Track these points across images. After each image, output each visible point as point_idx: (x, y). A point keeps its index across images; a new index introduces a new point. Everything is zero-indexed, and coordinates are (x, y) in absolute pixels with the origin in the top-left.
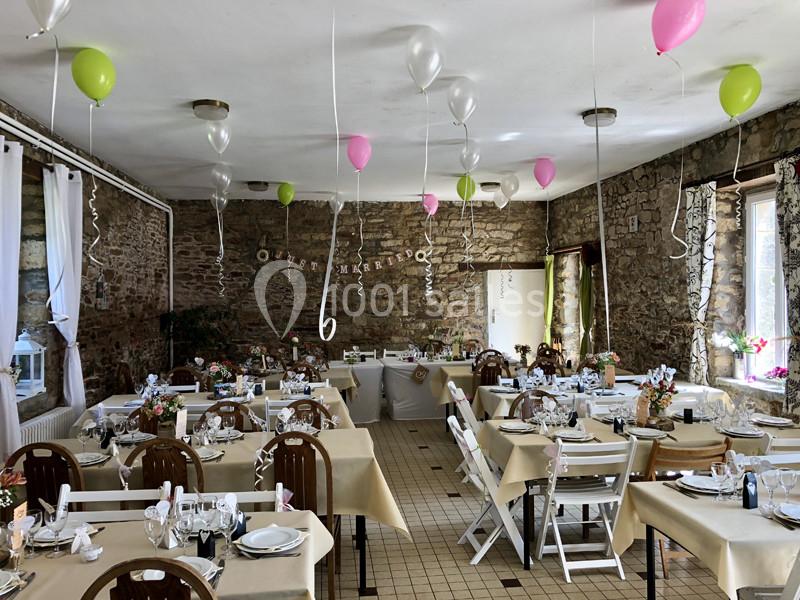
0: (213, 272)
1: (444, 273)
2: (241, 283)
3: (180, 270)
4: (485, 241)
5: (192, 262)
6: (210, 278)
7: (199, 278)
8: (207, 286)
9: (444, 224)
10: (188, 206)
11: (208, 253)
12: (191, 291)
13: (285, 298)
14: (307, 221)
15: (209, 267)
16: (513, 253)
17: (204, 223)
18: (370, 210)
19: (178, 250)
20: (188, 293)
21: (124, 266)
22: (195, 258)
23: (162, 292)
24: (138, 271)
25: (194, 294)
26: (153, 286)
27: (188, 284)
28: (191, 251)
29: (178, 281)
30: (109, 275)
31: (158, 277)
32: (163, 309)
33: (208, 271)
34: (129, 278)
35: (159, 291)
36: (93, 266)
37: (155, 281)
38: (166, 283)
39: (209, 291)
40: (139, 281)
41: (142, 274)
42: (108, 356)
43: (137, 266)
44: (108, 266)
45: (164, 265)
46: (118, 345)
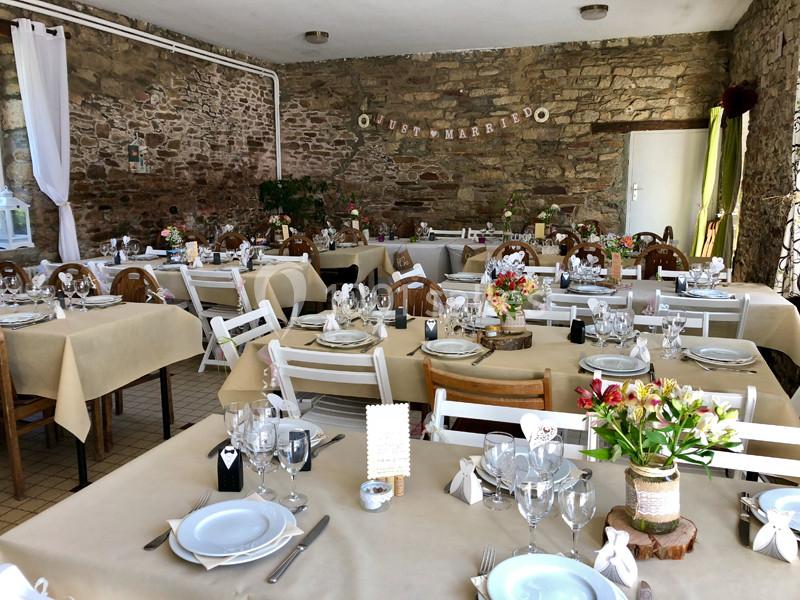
0: (318, 140)
1: (571, 137)
2: (344, 152)
3: (288, 138)
4: (630, 92)
5: (299, 130)
6: (315, 147)
7: (306, 147)
8: (313, 156)
9: (574, 72)
10: (295, 69)
11: (313, 120)
12: (298, 161)
13: (388, 169)
14: (410, 79)
15: (314, 135)
16: (668, 108)
17: (310, 87)
18: (481, 60)
19: (285, 118)
20: (295, 163)
21: (185, 131)
22: (301, 126)
23: (263, 161)
24: (214, 138)
25: (302, 164)
26: (244, 154)
27: (296, 153)
28: (297, 118)
29: (287, 150)
30: (154, 139)
31: (255, 145)
32: (265, 179)
33: (314, 139)
34: (195, 144)
35: (257, 160)
36: (122, 129)
37: (250, 149)
38: (271, 152)
39: (315, 161)
40: (214, 147)
41: (222, 141)
42: (156, 220)
43: (212, 133)
44: (151, 129)
45: (267, 133)
46: (174, 210)
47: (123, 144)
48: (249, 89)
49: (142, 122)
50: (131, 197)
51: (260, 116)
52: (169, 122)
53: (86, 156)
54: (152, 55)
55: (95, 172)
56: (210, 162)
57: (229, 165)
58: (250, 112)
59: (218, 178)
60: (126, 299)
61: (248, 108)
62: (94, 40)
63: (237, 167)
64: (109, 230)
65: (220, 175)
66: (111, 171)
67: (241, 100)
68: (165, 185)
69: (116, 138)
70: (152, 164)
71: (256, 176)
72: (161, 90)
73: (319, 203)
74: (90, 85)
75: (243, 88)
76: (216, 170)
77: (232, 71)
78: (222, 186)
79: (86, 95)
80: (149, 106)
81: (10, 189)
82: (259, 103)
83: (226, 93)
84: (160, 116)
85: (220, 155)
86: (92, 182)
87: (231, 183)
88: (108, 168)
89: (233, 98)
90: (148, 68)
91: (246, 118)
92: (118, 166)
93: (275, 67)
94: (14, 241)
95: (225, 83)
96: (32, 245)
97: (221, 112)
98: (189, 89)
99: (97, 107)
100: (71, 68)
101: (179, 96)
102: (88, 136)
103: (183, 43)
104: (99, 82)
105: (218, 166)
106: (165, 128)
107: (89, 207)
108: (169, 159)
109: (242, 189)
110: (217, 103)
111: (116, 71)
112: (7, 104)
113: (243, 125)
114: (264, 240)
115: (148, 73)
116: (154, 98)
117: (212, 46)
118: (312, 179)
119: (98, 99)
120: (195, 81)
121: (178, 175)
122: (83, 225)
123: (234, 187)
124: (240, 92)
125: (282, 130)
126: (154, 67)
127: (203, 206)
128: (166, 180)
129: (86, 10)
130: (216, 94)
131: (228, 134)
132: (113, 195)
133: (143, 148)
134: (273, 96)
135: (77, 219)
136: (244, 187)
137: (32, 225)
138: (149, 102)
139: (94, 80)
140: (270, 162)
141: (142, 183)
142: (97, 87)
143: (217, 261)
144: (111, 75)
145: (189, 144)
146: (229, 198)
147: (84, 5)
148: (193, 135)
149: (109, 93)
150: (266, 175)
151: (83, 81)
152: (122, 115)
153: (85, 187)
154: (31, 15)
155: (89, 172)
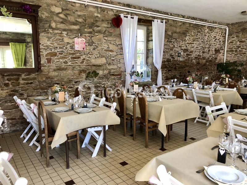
0: (241, 49)
3: (230, 48)
5: (234, 45)
6: (240, 51)
7: (236, 51)
8: (239, 54)
10: (235, 25)
11: (240, 42)
12: (232, 56)
15: (240, 47)
17: (240, 31)
19: (229, 41)
21: (195, 48)
22: (235, 44)
23: (219, 56)
24: (204, 49)
25: (234, 57)
26: (213, 54)
27: (232, 53)
28: (234, 42)
29: (229, 52)
30: (185, 50)
31: (217, 51)
32: (220, 62)
33: (240, 48)
34: (197, 52)
35: (217, 56)
36: (177, 48)
37: (215, 53)
38: (223, 53)
39: (239, 56)
40: (203, 52)
41: (206, 50)
42: (184, 75)
43: (203, 48)
44: (185, 48)
45: (222, 47)
46: (189, 72)
47: (177, 52)
48: (217, 33)
49: (183, 46)
50: (177, 68)
51: (220, 42)
52: (190, 45)
53: (167, 56)
54: (188, 25)
55: (168, 60)
56: (202, 57)
57: (208, 58)
58: (217, 41)
59: (204, 62)
60: (177, 97)
61: (216, 39)
62: (172, 23)
63: (210, 59)
64: (170, 77)
65: (204, 61)
66: (172, 60)
67: (214, 37)
68: (187, 64)
69: (175, 51)
70: (184, 58)
71: (216, 61)
72: (189, 36)
73: (239, 71)
74: (170, 36)
75: (215, 33)
76: (203, 59)
77: (212, 28)
78: (205, 65)
79: (168, 39)
80: (185, 41)
81: (147, 65)
82: (220, 37)
83: (209, 35)
84: (188, 43)
85: (205, 55)
86: (167, 63)
87: (208, 64)
88: (172, 59)
89: (211, 36)
90: (186, 29)
91: (215, 42)
92: (175, 59)
93: (228, 25)
94: (147, 79)
95: (210, 32)
96: (150, 80)
97: (207, 41)
98: (198, 34)
99: (171, 42)
100: (166, 31)
101: (194, 37)
102: (167, 50)
103: (197, 20)
104: (172, 35)
105: (204, 58)
106: (189, 47)
107: (166, 70)
108: (189, 56)
109: (211, 66)
110: (206, 38)
111: (177, 31)
112: (149, 43)
113: (214, 45)
114: (219, 82)
115: (186, 31)
116: (187, 38)
117: (206, 20)
118: (238, 62)
119: (171, 39)
120: (199, 32)
121: (191, 61)
122: (164, 75)
123: (208, 65)
124: (214, 34)
125: (227, 46)
126: (188, 29)
127: (198, 71)
128: (188, 63)
129: (171, 15)
130: (206, 35)
131: (208, 48)
132: (172, 67)
133: (182, 53)
134: (226, 35)
135: (162, 74)
136: (212, 65)
137: (151, 75)
138: (185, 39)
139: (171, 34)
140: (222, 57)
141: (180, 64)
142: (171, 36)
143: (203, 88)
144: (175, 32)
145: (196, 52)
146: (207, 69)
147: (171, 13)
148: (197, 49)
149: (175, 38)
150: (220, 61)
151: (168, 35)
152: (177, 44)
153: (165, 65)
154: (157, 18)
155: (167, 60)
